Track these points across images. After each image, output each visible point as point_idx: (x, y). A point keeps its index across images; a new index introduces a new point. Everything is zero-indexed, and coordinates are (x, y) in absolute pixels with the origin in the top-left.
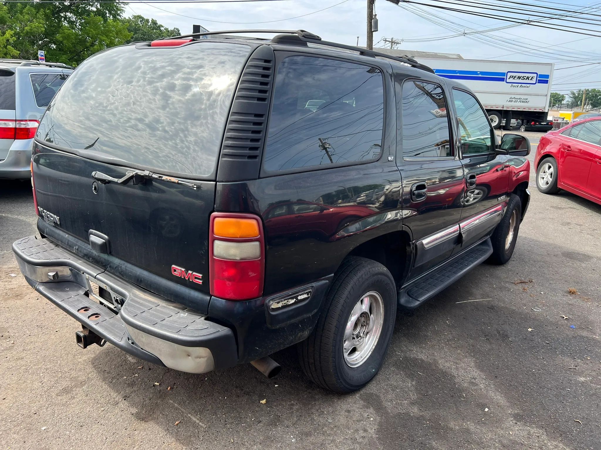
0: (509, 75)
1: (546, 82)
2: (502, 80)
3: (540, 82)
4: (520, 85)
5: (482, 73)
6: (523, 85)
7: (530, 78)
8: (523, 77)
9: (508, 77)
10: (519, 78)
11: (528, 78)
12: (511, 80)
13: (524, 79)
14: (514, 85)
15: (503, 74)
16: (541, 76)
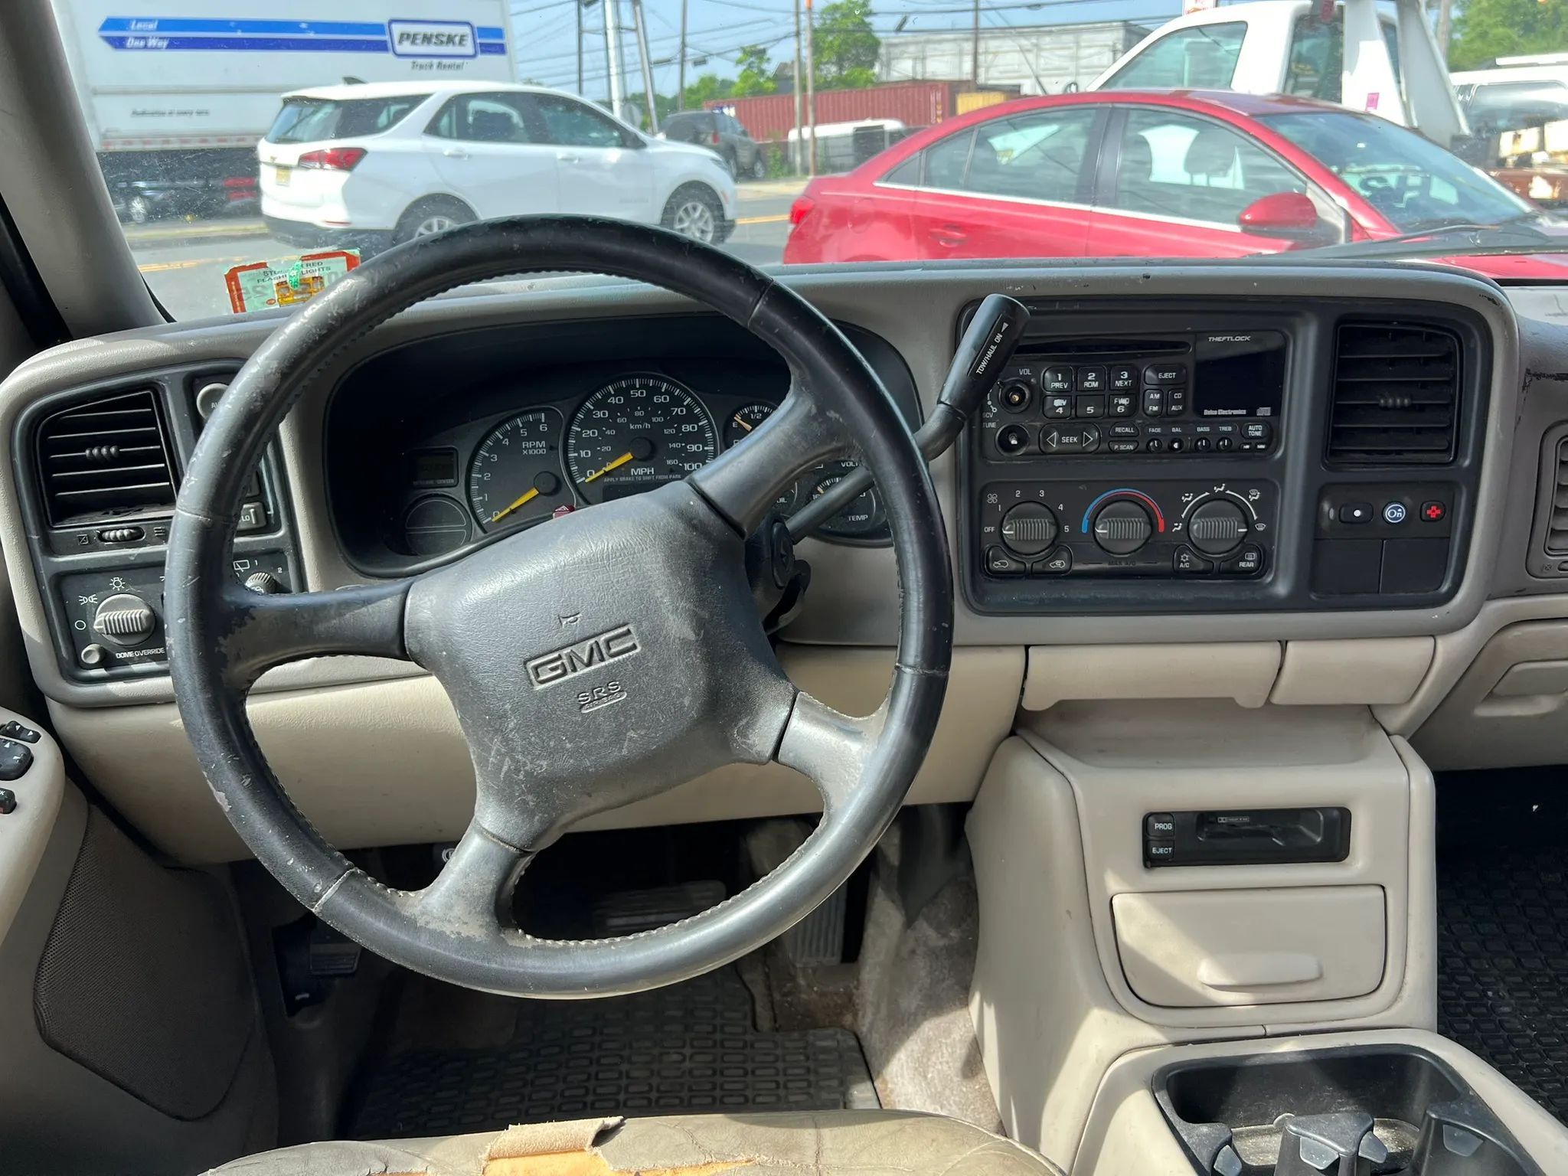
0: (397, 29)
1: (500, 49)
2: (381, 47)
3: (487, 49)
4: (435, 61)
5: (314, 26)
6: (445, 61)
7: (457, 39)
8: (437, 36)
9: (396, 38)
10: (427, 39)
11: (450, 39)
12: (406, 47)
13: (442, 42)
14: (420, 61)
15: (378, 28)
16: (484, 32)
